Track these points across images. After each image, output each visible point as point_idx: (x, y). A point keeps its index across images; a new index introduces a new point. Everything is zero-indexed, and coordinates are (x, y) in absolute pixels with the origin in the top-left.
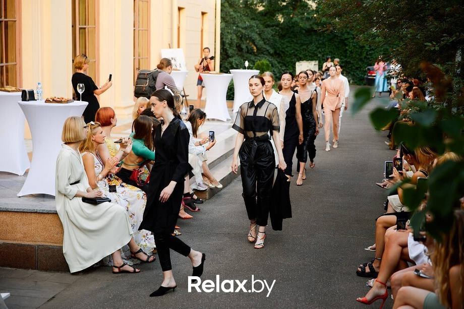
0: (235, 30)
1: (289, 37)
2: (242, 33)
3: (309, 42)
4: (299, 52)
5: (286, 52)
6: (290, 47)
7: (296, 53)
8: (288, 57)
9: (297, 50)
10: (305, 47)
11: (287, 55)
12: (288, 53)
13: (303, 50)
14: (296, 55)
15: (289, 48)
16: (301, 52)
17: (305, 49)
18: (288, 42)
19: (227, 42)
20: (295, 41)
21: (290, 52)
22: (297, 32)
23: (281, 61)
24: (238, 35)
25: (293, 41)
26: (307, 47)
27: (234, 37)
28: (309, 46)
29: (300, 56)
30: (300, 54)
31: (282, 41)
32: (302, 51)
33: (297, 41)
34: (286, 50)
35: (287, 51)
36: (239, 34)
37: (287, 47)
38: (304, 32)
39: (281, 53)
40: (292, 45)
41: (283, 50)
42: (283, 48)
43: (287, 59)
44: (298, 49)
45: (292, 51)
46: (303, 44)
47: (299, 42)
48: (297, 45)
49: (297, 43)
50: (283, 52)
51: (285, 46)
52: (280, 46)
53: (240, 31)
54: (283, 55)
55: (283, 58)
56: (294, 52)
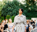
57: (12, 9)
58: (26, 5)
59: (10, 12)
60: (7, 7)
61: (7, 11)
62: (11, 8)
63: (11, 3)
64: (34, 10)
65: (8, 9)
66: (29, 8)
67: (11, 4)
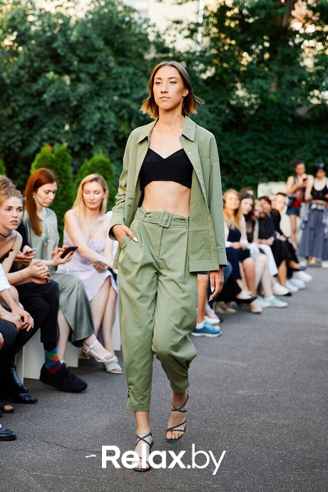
0: (116, 104)
1: (255, 131)
2: (132, 110)
3: (297, 142)
4: (273, 163)
5: (244, 163)
6: (255, 150)
7: (266, 164)
8: (248, 174)
9: (268, 159)
10: (287, 152)
11: (246, 168)
12: (248, 166)
13: (282, 158)
14: (265, 171)
15: (251, 154)
16: (277, 165)
17: (287, 156)
18: (249, 140)
19: (88, 127)
20: (266, 139)
21: (253, 163)
22: (273, 120)
23: (233, 183)
24: (121, 114)
25: (261, 139)
26: (292, 152)
27: (111, 117)
28: (296, 151)
29: (276, 172)
30: (276, 166)
31: (238, 139)
32: (280, 162)
33: (270, 138)
34: (244, 156)
35: (247, 160)
36: (124, 111)
37: (248, 150)
38: (290, 120)
39: (231, 163)
40: (259, 148)
41: (237, 157)
42: (239, 153)
43: (246, 177)
44: (272, 157)
45: (258, 161)
46: (282, 147)
47: (276, 140)
48: (269, 148)
49: (270, 144)
50: (237, 163)
51: (242, 149)
52: (230, 149)
53: (124, 106)
54: (236, 170)
55: (238, 175)
56: (261, 164)
57: (82, 88)
58: (208, 63)
59: (57, 119)
60: (36, 75)
61: (37, 112)
62: (67, 79)
63: (74, 36)
64: (279, 106)
65: (40, 93)
66: (241, 93)
67: (72, 48)
